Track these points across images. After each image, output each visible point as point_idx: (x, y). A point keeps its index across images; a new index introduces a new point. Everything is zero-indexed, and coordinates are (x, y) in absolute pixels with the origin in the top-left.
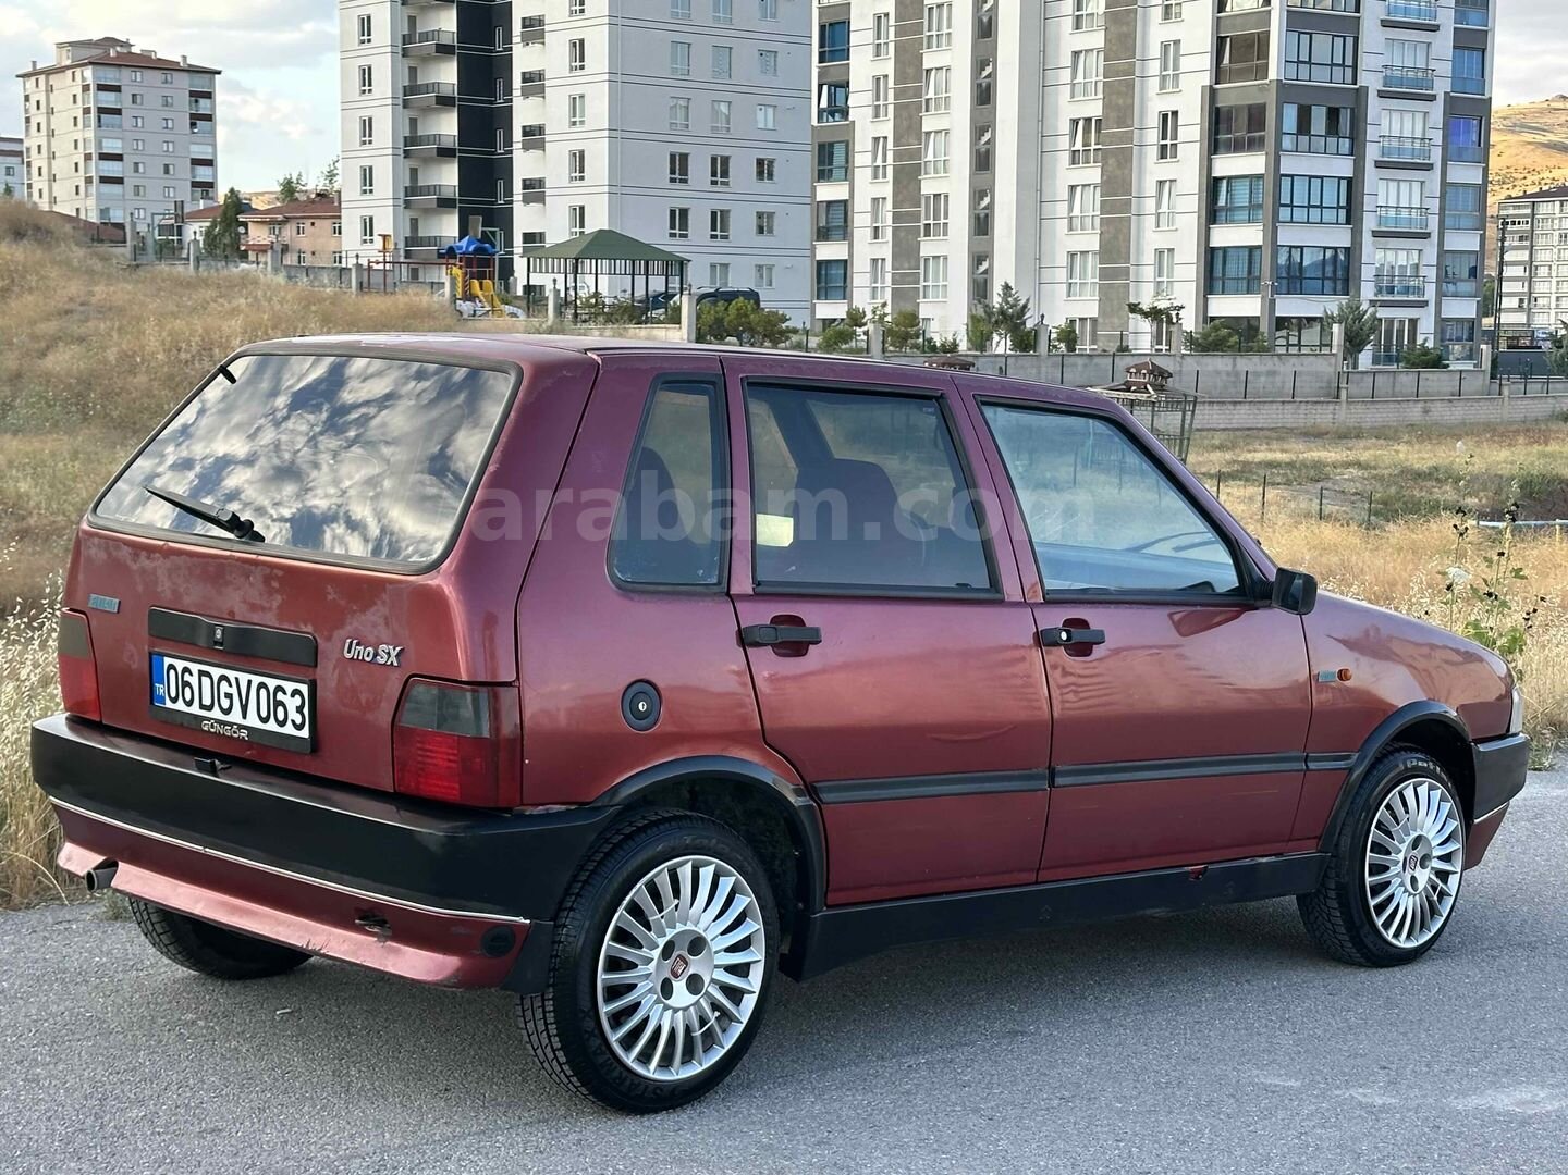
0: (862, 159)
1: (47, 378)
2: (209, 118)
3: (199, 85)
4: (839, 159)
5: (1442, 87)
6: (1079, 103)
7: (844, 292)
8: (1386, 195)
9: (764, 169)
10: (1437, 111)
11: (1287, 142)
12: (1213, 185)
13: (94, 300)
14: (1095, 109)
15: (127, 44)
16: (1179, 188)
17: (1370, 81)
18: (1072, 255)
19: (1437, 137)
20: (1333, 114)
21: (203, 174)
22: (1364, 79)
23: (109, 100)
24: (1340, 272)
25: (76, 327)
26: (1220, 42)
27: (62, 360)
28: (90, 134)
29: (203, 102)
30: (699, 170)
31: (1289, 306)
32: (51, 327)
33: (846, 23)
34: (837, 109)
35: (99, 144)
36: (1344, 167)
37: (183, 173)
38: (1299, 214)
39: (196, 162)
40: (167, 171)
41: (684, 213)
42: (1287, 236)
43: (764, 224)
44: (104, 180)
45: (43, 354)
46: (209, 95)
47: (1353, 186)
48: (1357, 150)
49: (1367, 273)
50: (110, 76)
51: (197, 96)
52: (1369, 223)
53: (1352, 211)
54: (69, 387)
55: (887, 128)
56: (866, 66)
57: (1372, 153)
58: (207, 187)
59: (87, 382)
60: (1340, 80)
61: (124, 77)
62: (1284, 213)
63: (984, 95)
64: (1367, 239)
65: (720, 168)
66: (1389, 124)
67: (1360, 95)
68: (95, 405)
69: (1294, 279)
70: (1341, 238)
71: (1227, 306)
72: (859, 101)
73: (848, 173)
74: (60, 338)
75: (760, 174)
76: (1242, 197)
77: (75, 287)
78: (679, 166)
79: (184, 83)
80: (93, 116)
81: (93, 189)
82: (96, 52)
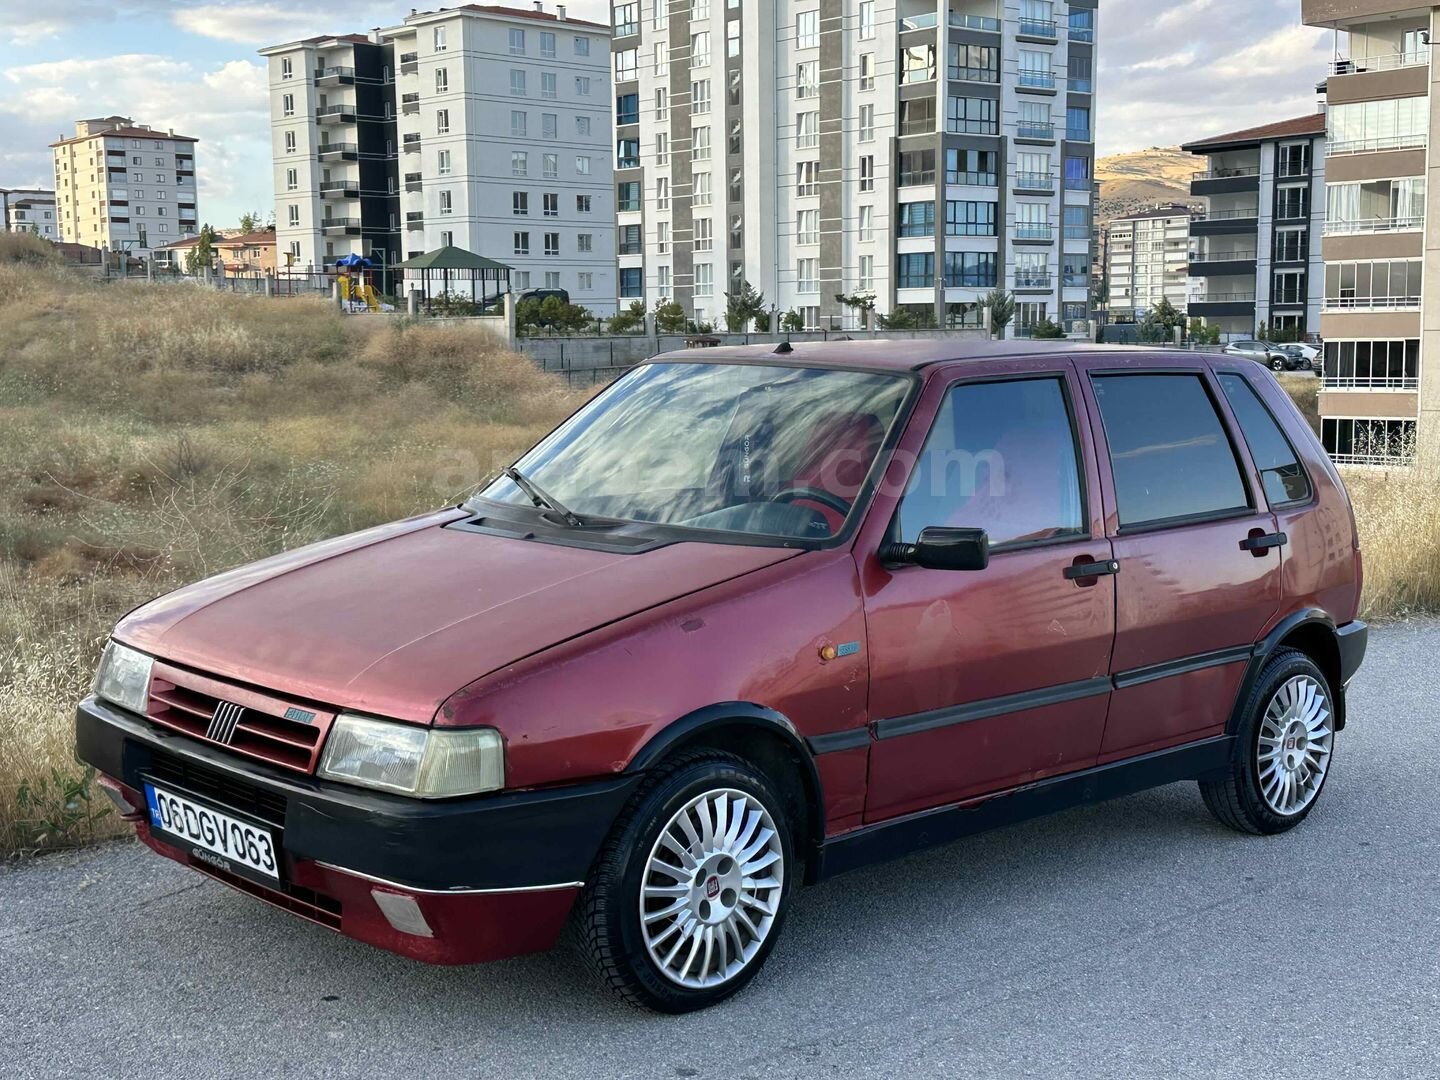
0: (650, 194)
1: (24, 364)
2: (191, 174)
3: (182, 150)
4: (633, 195)
5: (1059, 136)
6: (804, 151)
7: (640, 290)
8: (1022, 215)
9: (583, 203)
10: (1056, 153)
11: (951, 177)
12: (899, 209)
13: (66, 305)
14: (814, 156)
15: (129, 121)
16: (876, 211)
17: (1009, 132)
18: (801, 262)
19: (1057, 172)
20: (983, 156)
21: (188, 214)
22: (1004, 131)
23: (116, 161)
24: (991, 272)
25: (49, 325)
26: (901, 106)
27: (35, 351)
28: (103, 187)
29: (186, 162)
30: (535, 204)
31: (955, 295)
33: (635, 96)
34: (631, 158)
35: (110, 194)
36: (992, 195)
37: (173, 214)
38: (961, 229)
39: (182, 206)
40: (160, 213)
41: (525, 235)
42: (952, 245)
43: (584, 242)
44: (114, 220)
45: (22, 346)
46: (190, 157)
47: (998, 208)
48: (1000, 182)
49: (1010, 270)
50: (117, 145)
51: (181, 158)
52: (1010, 234)
53: (998, 227)
54: (39, 371)
55: (667, 172)
56: (651, 127)
57: (1011, 184)
58: (190, 224)
59: (54, 365)
60: (987, 131)
61: (127, 145)
62: (950, 228)
63: (735, 146)
64: (1009, 246)
65: (551, 203)
66: (1024, 164)
67: (1001, 142)
68: (58, 383)
69: (957, 276)
70: (990, 245)
71: (911, 296)
72: (647, 151)
73: (640, 206)
74: (37, 334)
75: (580, 207)
76: (920, 219)
77: (52, 297)
78: (520, 202)
79: (171, 149)
80: (104, 174)
81: (106, 225)
82: (107, 128)
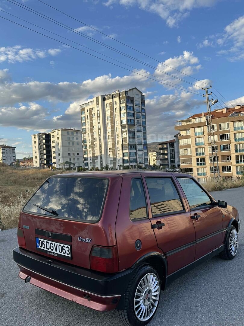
0: (89, 153)
1: (11, 180)
2: (15, 152)
3: (13, 149)
4: (86, 153)
5: (143, 143)
6: (110, 146)
7: (88, 165)
8: (139, 153)
9: (78, 154)
10: (143, 145)
11: (130, 149)
12: (123, 153)
14: (111, 147)
15: (5, 145)
16: (120, 154)
17: (137, 143)
18: (110, 161)
19: (143, 148)
20: (134, 146)
21: (14, 158)
22: (136, 143)
23: (4, 151)
24: (135, 160)
25: (12, 175)
26: (123, 140)
28: (2, 155)
29: (14, 151)
30: (71, 154)
31: (131, 164)
32: (10, 175)
33: (86, 140)
34: (86, 148)
35: (2, 156)
36: (135, 151)
37: (12, 158)
38: (131, 156)
39: (13, 157)
40: (10, 158)
41: (70, 159)
42: (131, 158)
43: (78, 159)
44: (3, 159)
46: (15, 150)
47: (136, 153)
48: (136, 149)
49: (138, 161)
50: (4, 149)
51: (13, 150)
52: (138, 156)
53: (136, 155)
55: (91, 149)
56: (88, 144)
57: (137, 150)
58: (15, 159)
60: (134, 143)
61: (5, 149)
62: (130, 156)
63: (100, 146)
64: (138, 157)
65: (74, 154)
66: (139, 147)
67: (136, 144)
69: (131, 162)
70: (135, 158)
71: (125, 165)
72: (88, 147)
73: (87, 154)
75: (77, 155)
76: (126, 154)
78: (69, 154)
79: (12, 149)
80: (2, 153)
81: (2, 160)
82: (2, 146)
